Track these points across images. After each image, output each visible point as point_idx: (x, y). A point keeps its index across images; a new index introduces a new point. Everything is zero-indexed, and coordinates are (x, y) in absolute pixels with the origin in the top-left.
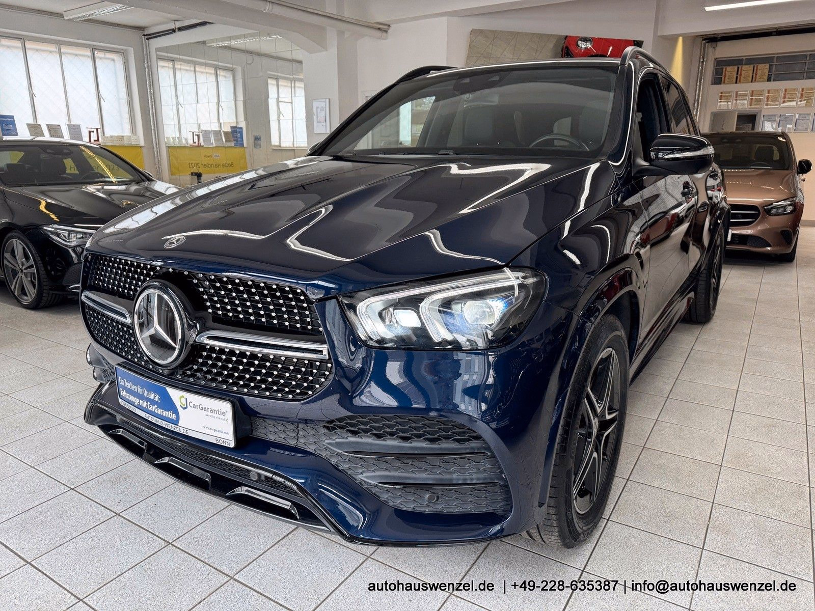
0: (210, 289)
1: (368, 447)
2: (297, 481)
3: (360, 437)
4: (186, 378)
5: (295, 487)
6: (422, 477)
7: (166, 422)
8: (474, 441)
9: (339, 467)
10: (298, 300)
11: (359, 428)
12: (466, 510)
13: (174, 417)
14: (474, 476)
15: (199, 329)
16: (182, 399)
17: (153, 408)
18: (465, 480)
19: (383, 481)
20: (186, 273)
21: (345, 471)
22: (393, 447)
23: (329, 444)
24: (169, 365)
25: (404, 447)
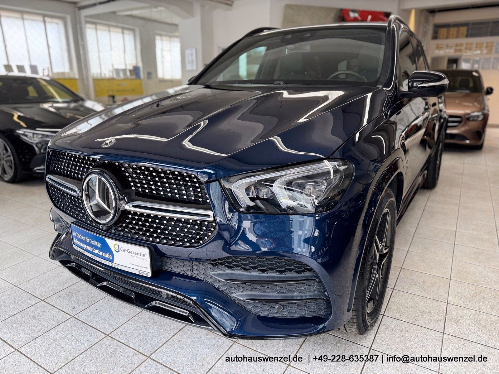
0: (133, 174)
1: (239, 277)
2: (192, 298)
3: (234, 270)
4: (118, 232)
5: (191, 302)
6: (274, 295)
7: (105, 261)
8: (308, 272)
9: (220, 289)
10: (192, 182)
11: (233, 265)
12: (302, 315)
13: (110, 257)
14: (307, 294)
15: (126, 201)
16: (116, 246)
17: (96, 251)
18: (302, 296)
19: (249, 298)
20: (117, 164)
21: (223, 292)
22: (256, 276)
23: (214, 274)
24: (107, 224)
25: (262, 276)
